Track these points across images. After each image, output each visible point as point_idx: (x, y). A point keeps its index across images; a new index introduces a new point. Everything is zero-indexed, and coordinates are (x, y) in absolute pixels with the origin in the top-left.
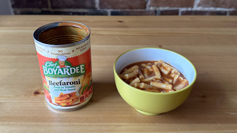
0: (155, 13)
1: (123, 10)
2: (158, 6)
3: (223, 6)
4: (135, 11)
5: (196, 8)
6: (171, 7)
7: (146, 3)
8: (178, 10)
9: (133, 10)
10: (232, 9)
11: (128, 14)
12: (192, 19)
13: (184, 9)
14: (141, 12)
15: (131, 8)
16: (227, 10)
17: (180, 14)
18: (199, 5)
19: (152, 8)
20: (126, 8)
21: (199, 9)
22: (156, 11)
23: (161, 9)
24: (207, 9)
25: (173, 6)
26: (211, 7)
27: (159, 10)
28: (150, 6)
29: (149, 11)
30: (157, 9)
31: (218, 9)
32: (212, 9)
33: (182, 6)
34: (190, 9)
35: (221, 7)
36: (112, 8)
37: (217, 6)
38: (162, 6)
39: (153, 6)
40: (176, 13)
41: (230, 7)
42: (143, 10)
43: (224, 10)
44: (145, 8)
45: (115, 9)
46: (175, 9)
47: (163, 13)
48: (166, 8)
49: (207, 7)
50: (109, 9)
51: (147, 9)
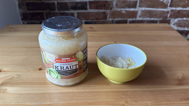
0: (113, 22)
1: (92, 21)
2: (114, 18)
3: (155, 17)
4: (100, 21)
5: (138, 19)
6: (122, 18)
7: (106, 16)
8: (127, 20)
9: (98, 21)
10: (161, 19)
11: (95, 23)
12: (136, 26)
13: (131, 19)
14: (104, 22)
15: (97, 19)
16: (158, 19)
17: (128, 22)
18: (140, 17)
19: (110, 19)
20: (94, 19)
21: (140, 19)
22: (113, 21)
23: (116, 19)
24: (145, 19)
25: (124, 18)
26: (147, 17)
27: (115, 20)
28: (109, 18)
29: (109, 21)
30: (114, 20)
31: (152, 19)
32: (148, 19)
33: (130, 18)
34: (134, 19)
35: (154, 18)
36: (85, 19)
37: (151, 17)
38: (117, 18)
39: (111, 18)
40: (125, 22)
41: (160, 18)
42: (105, 20)
43: (156, 19)
44: (106, 19)
45: (87, 20)
46: (125, 19)
47: (118, 22)
48: (120, 19)
49: (145, 18)
50: (83, 20)
51: (108, 19)
